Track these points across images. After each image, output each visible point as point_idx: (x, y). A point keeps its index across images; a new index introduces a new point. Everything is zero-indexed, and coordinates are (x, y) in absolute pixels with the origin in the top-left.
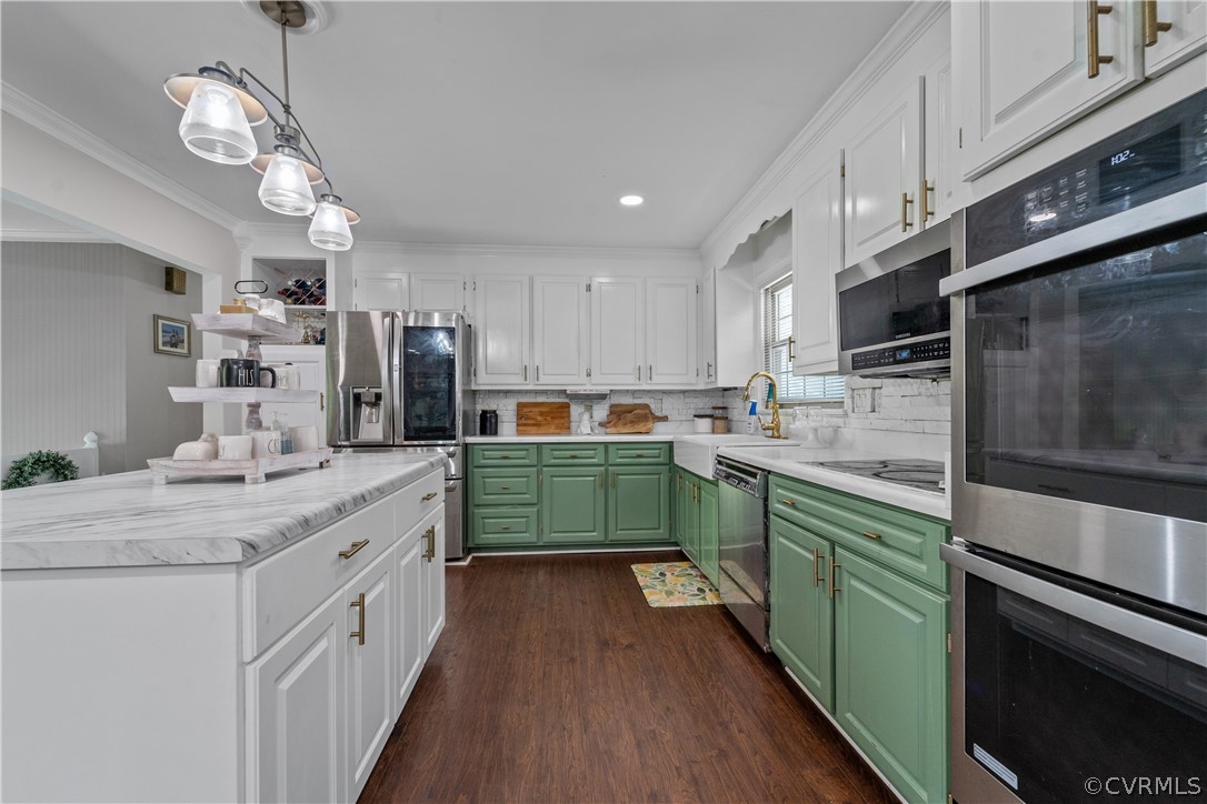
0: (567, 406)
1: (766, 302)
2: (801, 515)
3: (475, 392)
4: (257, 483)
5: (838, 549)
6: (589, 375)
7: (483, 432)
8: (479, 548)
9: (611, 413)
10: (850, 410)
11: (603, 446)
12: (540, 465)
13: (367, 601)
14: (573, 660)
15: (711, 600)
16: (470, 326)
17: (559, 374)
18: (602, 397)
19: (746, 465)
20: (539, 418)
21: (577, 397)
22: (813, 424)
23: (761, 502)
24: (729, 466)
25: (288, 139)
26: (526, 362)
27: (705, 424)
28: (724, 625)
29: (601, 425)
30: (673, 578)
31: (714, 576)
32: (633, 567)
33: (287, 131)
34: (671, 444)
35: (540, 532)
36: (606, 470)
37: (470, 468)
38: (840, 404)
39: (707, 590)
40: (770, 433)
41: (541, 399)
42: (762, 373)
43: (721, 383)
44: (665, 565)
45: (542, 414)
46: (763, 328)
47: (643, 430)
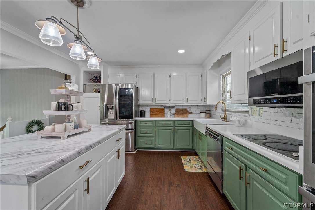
0: (164, 109)
1: (222, 80)
2: (235, 153)
3: (139, 105)
4: (64, 139)
5: (248, 169)
6: (170, 101)
7: (141, 116)
8: (139, 148)
9: (176, 111)
10: (251, 115)
11: (173, 121)
12: (155, 126)
13: (90, 180)
14: (160, 189)
15: (204, 170)
16: (137, 87)
17: (161, 101)
18: (173, 107)
19: (215, 132)
20: (156, 112)
21: (166, 107)
22: (238, 119)
23: (220, 145)
24: (210, 131)
25: (78, 39)
26: (152, 97)
27: (203, 115)
28: (208, 180)
29: (173, 114)
30: (193, 161)
31: (205, 163)
32: (181, 157)
33: (78, 36)
34: (193, 121)
35: (155, 144)
36: (174, 128)
37: (137, 127)
38: (247, 112)
39: (203, 167)
40: (224, 119)
41: (157, 107)
42: (221, 101)
43: (208, 104)
44: (191, 157)
45: (157, 111)
46: (221, 87)
47: (185, 116)
